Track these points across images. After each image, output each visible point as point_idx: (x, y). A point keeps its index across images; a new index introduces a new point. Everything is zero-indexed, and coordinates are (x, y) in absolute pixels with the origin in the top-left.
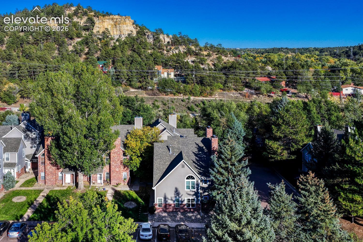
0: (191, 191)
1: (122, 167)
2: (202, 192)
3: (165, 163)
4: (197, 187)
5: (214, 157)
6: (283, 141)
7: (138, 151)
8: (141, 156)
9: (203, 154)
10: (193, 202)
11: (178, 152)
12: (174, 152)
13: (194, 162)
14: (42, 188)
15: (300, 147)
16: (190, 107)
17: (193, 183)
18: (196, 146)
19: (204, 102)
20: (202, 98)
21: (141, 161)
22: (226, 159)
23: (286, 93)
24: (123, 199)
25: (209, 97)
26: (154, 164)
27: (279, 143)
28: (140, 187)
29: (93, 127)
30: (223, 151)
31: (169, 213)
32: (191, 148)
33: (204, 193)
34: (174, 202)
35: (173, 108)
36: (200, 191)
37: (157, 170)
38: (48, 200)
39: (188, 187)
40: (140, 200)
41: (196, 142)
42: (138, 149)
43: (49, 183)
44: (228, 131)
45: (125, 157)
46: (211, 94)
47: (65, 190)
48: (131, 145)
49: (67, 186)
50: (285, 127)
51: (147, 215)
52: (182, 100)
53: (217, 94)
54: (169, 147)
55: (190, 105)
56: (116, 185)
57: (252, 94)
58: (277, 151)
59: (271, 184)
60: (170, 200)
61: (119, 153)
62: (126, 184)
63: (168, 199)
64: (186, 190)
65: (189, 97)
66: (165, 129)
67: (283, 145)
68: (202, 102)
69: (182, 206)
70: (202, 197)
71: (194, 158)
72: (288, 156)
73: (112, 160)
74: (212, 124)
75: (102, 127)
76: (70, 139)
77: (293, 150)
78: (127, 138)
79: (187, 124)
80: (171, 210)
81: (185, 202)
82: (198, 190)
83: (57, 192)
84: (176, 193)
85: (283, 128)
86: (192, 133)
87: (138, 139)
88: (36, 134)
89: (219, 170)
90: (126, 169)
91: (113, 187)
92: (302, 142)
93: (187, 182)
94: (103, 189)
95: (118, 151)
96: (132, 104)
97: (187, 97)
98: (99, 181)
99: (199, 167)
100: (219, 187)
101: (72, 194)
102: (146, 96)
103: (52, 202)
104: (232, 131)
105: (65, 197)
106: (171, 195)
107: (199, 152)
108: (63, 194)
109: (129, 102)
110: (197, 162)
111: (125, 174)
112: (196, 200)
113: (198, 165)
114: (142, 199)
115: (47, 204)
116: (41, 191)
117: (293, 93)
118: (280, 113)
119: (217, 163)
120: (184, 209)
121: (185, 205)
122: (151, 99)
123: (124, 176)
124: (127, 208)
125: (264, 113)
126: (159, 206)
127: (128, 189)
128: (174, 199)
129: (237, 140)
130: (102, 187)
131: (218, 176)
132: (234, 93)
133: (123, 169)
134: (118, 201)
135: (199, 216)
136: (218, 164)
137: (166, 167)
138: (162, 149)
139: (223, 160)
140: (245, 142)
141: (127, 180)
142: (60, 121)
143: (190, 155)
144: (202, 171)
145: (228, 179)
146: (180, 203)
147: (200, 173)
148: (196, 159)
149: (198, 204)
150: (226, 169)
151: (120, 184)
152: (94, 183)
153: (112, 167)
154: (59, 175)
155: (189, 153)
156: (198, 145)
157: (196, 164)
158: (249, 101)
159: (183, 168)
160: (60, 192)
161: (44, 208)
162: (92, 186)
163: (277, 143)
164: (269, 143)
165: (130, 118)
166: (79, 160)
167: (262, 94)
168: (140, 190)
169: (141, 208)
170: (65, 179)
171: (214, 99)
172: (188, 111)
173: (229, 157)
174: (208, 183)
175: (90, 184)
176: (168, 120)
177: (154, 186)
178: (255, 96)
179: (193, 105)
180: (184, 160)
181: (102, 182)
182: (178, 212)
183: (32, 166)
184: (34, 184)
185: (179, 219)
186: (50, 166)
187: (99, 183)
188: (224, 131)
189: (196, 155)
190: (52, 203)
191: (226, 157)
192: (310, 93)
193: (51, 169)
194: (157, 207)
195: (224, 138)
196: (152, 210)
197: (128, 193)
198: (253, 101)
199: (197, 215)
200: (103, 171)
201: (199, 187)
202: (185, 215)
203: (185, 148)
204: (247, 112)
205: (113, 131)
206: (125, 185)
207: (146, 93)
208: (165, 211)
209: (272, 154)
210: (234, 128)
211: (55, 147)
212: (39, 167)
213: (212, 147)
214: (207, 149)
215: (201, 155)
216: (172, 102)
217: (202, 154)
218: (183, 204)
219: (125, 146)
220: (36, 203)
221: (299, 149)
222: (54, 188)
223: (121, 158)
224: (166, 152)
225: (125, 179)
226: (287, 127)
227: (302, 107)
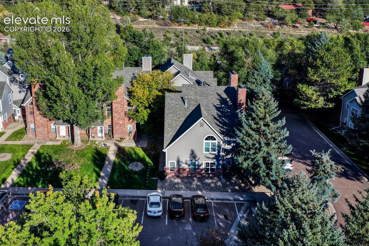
0: (210, 154)
1: (127, 119)
2: (224, 155)
3: (179, 118)
4: (218, 149)
5: (242, 116)
6: (320, 85)
7: (146, 101)
8: (149, 107)
9: (227, 108)
10: (213, 166)
11: (196, 104)
12: (190, 104)
13: (215, 118)
14: (31, 142)
15: (341, 94)
16: (205, 39)
17: (214, 145)
18: (217, 97)
19: (221, 34)
20: (219, 29)
21: (149, 113)
22: (258, 118)
23: (313, 23)
24: (129, 159)
25: (227, 28)
26: (165, 119)
27: (314, 88)
28: (148, 143)
29: (88, 75)
30: (254, 108)
31: (182, 178)
32: (211, 100)
33: (226, 156)
34: (189, 165)
35: (186, 40)
36: (222, 154)
37: (168, 127)
38: (38, 159)
39: (207, 150)
40: (148, 159)
41: (217, 92)
42: (146, 99)
43: (40, 136)
44: (253, 73)
45: (131, 108)
46: (229, 25)
47: (58, 145)
48: (137, 95)
49: (62, 140)
50: (324, 69)
51: (156, 180)
52: (197, 32)
53: (235, 25)
54: (184, 98)
55: (206, 37)
56: (120, 140)
57: (275, 24)
58: (311, 98)
59: (315, 152)
60: (184, 163)
61: (122, 103)
62: (132, 138)
63: (182, 163)
64: (204, 152)
65: (205, 28)
66: (179, 72)
67: (319, 91)
68: (219, 33)
69: (199, 170)
70: (223, 160)
71: (215, 112)
72: (324, 103)
73: (114, 111)
74: (235, 64)
75: (98, 74)
76: (58, 89)
77: (331, 97)
78: (132, 85)
79: (204, 64)
80: (185, 175)
81: (203, 166)
82: (219, 152)
83: (49, 148)
84: (192, 156)
85: (321, 71)
86: (211, 76)
87: (146, 86)
88: (24, 76)
89: (248, 132)
90: (131, 121)
91: (117, 142)
92: (344, 88)
93: (206, 143)
94: (104, 144)
95: (121, 101)
96: (139, 40)
97: (202, 28)
98: (99, 135)
99: (221, 125)
100: (247, 152)
101: (67, 151)
102: (157, 26)
103: (43, 161)
104: (258, 72)
105: (59, 156)
106: (185, 158)
107: (221, 105)
108: (55, 151)
109: (136, 38)
110: (218, 118)
111: (131, 127)
112: (216, 164)
113: (219, 122)
114: (150, 159)
115: (37, 164)
116: (30, 146)
117: (321, 23)
118: (319, 52)
119: (246, 123)
120: (201, 174)
121: (203, 170)
122: (163, 30)
123: (129, 129)
124: (131, 170)
125: (297, 51)
126: (171, 170)
127: (133, 145)
128: (189, 162)
129: (263, 83)
130: (103, 141)
131: (246, 139)
132: (255, 23)
133: (127, 121)
134: (122, 161)
135: (219, 184)
136: (247, 125)
137: (181, 124)
138: (175, 101)
139: (253, 119)
140: (272, 85)
141: (133, 134)
142: (47, 65)
143: (211, 108)
144: (225, 130)
145: (260, 143)
146: (197, 167)
147: (222, 133)
148: (217, 114)
149: (219, 169)
150: (257, 131)
151: (125, 138)
152: (93, 137)
153: (115, 119)
154: (52, 127)
155: (208, 107)
156: (220, 96)
157: (217, 120)
158: (272, 32)
159: (202, 128)
160: (52, 148)
161: (32, 170)
162: (91, 141)
163: (311, 88)
164: (302, 88)
165: (137, 56)
166: (73, 114)
167: (287, 24)
168: (148, 146)
169: (149, 170)
170: (59, 132)
171: (233, 30)
172: (204, 44)
173: (261, 116)
174: (232, 144)
175: (89, 138)
176: (183, 59)
177: (165, 147)
178: (278, 27)
179: (209, 37)
180: (204, 117)
181: (103, 136)
182: (193, 177)
183: (22, 112)
184: (22, 136)
185: (195, 187)
186: (40, 116)
187: (99, 137)
188: (248, 72)
189: (218, 109)
190: (42, 163)
191: (257, 115)
192: (341, 23)
193: (42, 120)
194: (168, 171)
195: (247, 80)
196: (162, 176)
197: (134, 151)
198: (276, 33)
199: (217, 182)
200: (104, 123)
201: (220, 149)
202: (202, 181)
203: (204, 100)
204: (276, 50)
205: (114, 77)
206: (130, 139)
207: (156, 24)
208: (178, 177)
209: (305, 101)
210: (260, 69)
211: (44, 96)
212: (28, 117)
213: (239, 100)
214: (232, 102)
215: (224, 109)
216: (186, 33)
217: (225, 107)
218: (200, 169)
219: (130, 94)
220: (24, 162)
221: (339, 96)
222: (45, 142)
223: (125, 108)
224: (181, 105)
225: (130, 133)
226: (327, 69)
227: (342, 43)
